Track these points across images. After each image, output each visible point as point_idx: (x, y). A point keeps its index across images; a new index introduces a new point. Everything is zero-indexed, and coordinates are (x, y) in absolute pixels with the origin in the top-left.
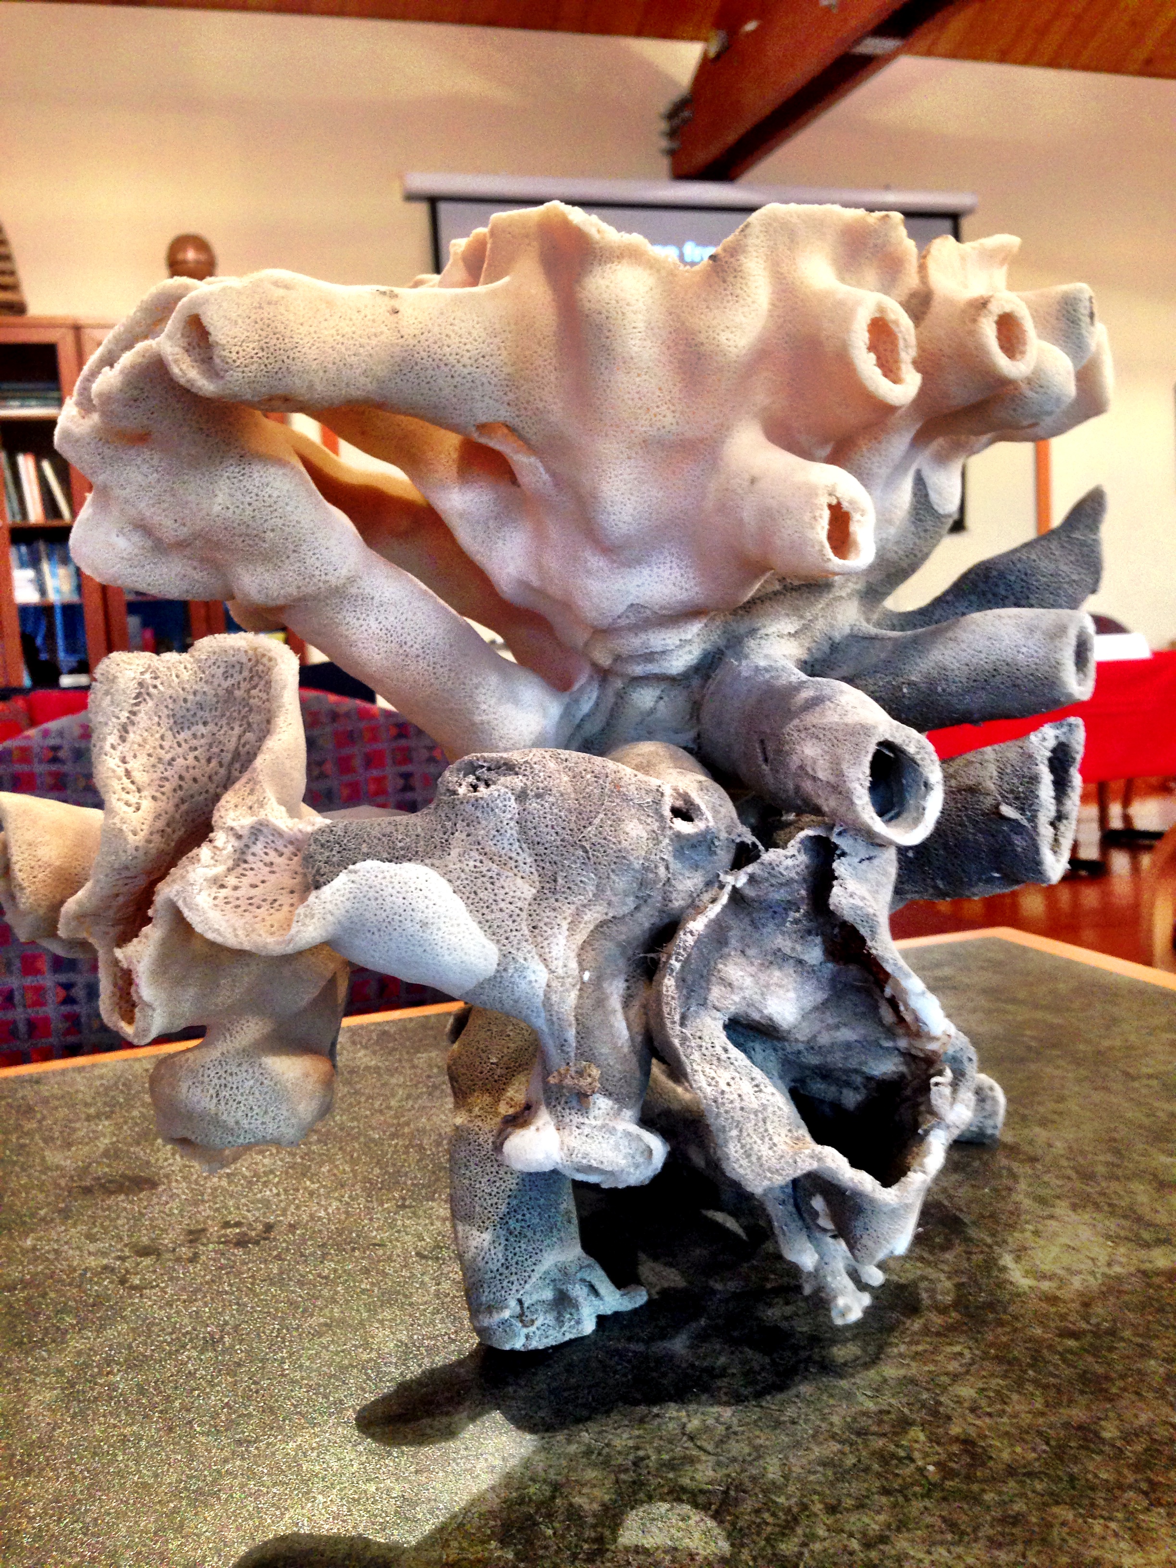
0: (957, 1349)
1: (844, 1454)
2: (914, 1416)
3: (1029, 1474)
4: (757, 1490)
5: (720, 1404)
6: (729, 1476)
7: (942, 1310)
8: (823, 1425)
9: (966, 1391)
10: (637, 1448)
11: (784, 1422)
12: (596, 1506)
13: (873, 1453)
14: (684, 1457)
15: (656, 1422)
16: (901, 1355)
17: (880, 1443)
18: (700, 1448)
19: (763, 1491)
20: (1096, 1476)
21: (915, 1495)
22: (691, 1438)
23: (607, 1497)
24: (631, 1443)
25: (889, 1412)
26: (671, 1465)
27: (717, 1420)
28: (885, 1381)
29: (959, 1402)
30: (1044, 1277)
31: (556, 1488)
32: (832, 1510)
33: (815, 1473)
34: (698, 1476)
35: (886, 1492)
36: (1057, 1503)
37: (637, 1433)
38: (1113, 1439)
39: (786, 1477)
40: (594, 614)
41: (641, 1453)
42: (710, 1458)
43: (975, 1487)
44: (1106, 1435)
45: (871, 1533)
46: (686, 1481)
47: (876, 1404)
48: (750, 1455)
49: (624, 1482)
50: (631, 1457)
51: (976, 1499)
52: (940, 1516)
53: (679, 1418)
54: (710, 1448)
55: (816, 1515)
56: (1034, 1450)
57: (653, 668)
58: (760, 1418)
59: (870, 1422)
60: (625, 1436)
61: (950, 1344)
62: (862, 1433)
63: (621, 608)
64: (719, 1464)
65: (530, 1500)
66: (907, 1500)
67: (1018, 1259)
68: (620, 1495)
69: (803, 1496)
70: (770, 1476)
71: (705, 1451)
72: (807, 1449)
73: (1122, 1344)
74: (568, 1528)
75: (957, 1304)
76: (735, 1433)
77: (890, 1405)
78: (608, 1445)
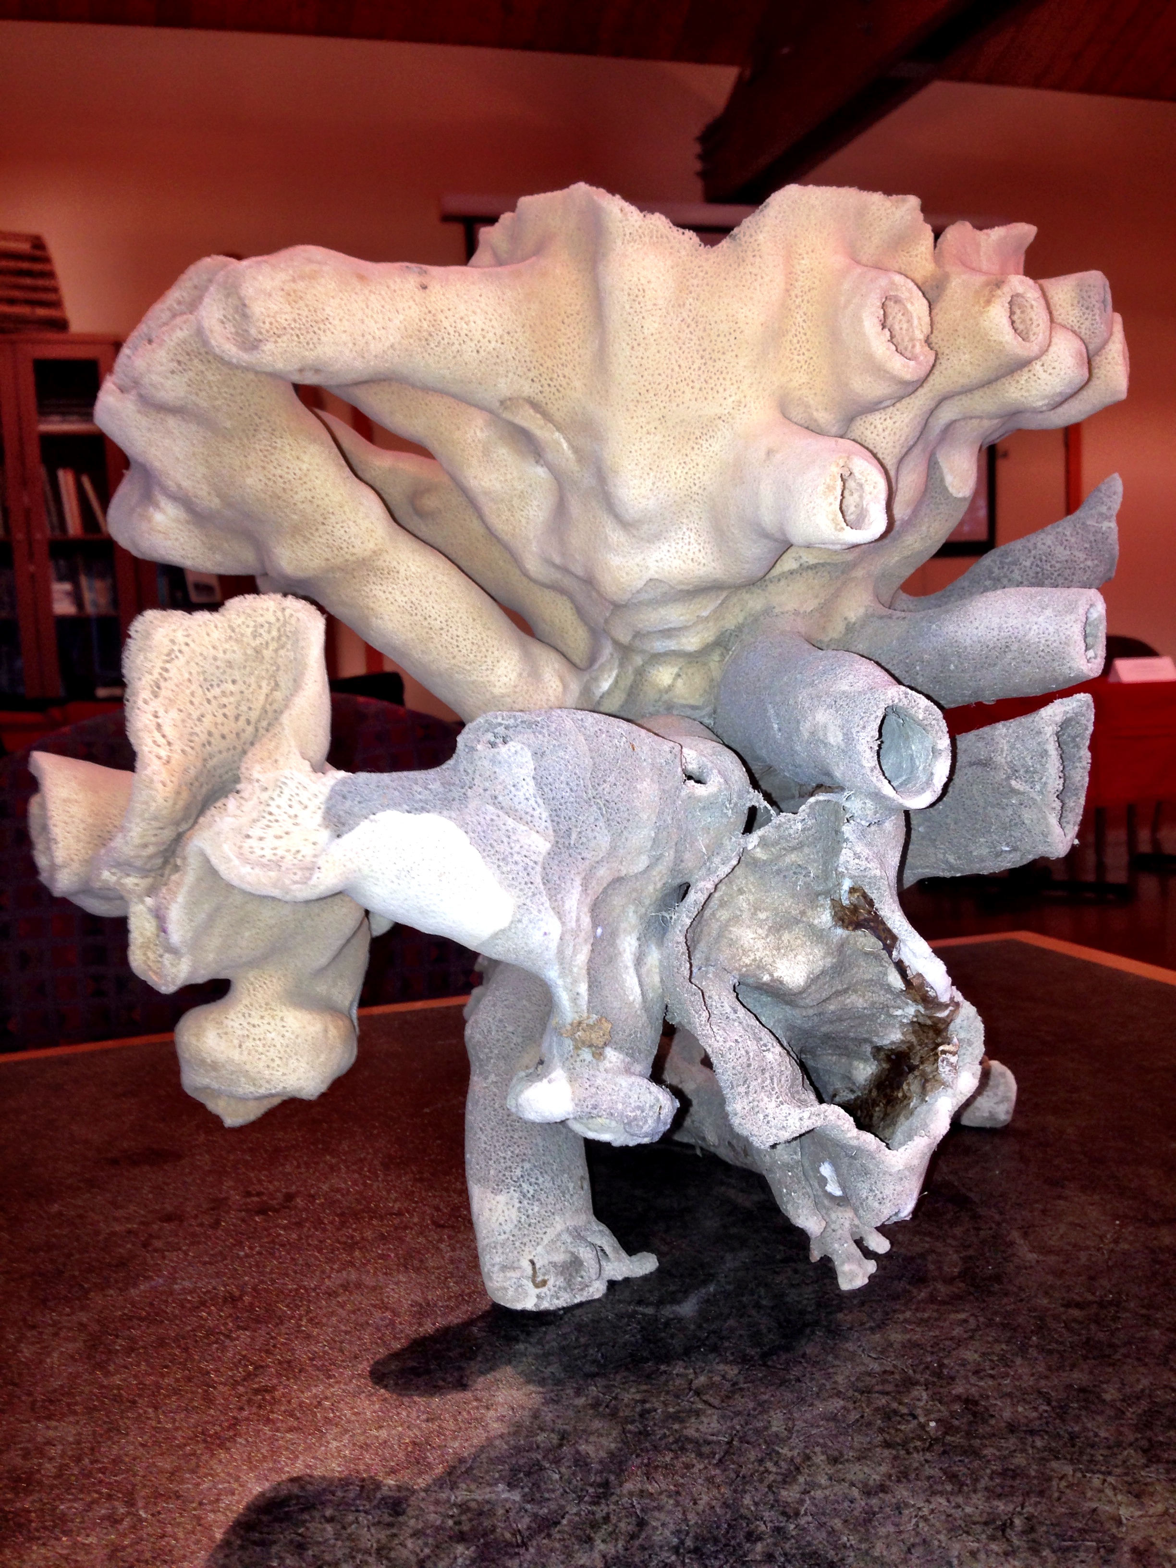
0: (962, 1316)
1: (848, 1411)
2: (918, 1376)
3: (1032, 1432)
4: (761, 1441)
5: (726, 1362)
6: (733, 1428)
7: (950, 1281)
8: (827, 1384)
9: (970, 1355)
10: (644, 1402)
11: (789, 1380)
12: (603, 1454)
13: (877, 1409)
14: (690, 1411)
15: (663, 1378)
16: (906, 1321)
17: (883, 1401)
18: (705, 1402)
19: (766, 1442)
20: (1096, 1435)
21: (915, 1448)
22: (698, 1393)
23: (613, 1446)
24: (638, 1397)
25: (893, 1373)
26: (676, 1417)
27: (724, 1377)
28: (891, 1345)
29: (964, 1363)
30: (1050, 1252)
31: (563, 1437)
32: (834, 1461)
33: (818, 1426)
34: (703, 1428)
35: (887, 1445)
36: (1057, 1458)
37: (644, 1387)
38: (1114, 1400)
39: (789, 1430)
40: (614, 589)
41: (648, 1406)
42: (716, 1411)
43: (977, 1443)
44: (1107, 1397)
45: (871, 1482)
46: (690, 1432)
47: (881, 1364)
48: (754, 1409)
49: (630, 1432)
50: (638, 1409)
51: (975, 1453)
52: (941, 1469)
53: (687, 1375)
54: (716, 1402)
55: (818, 1467)
56: (1035, 1409)
57: (672, 645)
58: (765, 1376)
59: (874, 1381)
60: (633, 1390)
61: (957, 1312)
62: (867, 1391)
63: (640, 584)
64: (723, 1417)
65: (538, 1447)
66: (908, 1453)
67: (1025, 1235)
68: (625, 1443)
69: (806, 1447)
70: (774, 1429)
71: (710, 1405)
72: (811, 1405)
73: (1128, 1315)
74: (574, 1474)
75: (963, 1275)
76: (741, 1389)
77: (895, 1366)
78: (615, 1398)
